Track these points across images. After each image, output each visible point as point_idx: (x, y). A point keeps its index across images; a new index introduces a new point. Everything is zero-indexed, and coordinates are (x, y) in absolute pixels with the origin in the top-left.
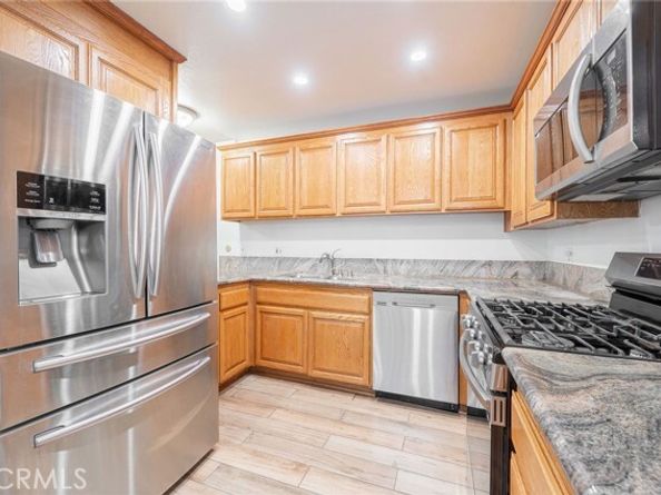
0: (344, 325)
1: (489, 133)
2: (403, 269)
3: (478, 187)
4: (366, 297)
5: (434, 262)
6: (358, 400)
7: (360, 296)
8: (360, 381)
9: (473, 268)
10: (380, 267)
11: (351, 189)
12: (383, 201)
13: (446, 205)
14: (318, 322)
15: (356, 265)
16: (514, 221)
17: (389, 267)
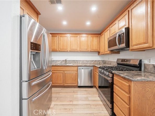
0: (72, 74)
1: (97, 38)
2: (81, 62)
3: (95, 47)
4: (76, 68)
5: (86, 61)
6: (75, 89)
7: (75, 68)
8: (75, 85)
9: (93, 62)
10: (76, 62)
11: (71, 46)
12: (78, 49)
13: (90, 50)
14: (66, 74)
15: (71, 62)
16: (100, 53)
17: (78, 62)
